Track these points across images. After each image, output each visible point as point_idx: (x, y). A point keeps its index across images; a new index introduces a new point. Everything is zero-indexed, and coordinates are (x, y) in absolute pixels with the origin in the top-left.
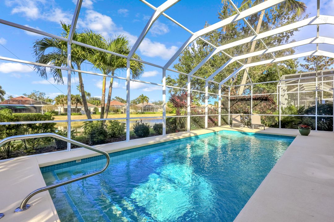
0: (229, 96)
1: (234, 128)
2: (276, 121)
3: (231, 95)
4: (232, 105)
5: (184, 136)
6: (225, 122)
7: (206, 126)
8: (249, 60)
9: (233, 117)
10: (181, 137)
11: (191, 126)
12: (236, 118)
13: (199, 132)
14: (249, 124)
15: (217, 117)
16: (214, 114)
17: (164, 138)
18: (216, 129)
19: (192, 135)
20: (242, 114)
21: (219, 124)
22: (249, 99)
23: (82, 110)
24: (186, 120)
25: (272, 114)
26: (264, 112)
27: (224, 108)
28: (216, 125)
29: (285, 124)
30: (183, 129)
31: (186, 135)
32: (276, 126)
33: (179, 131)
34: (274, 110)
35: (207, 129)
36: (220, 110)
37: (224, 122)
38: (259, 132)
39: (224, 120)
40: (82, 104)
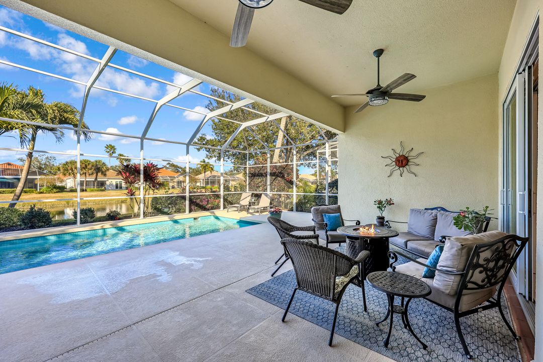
23: (108, 184)
40: (105, 175)
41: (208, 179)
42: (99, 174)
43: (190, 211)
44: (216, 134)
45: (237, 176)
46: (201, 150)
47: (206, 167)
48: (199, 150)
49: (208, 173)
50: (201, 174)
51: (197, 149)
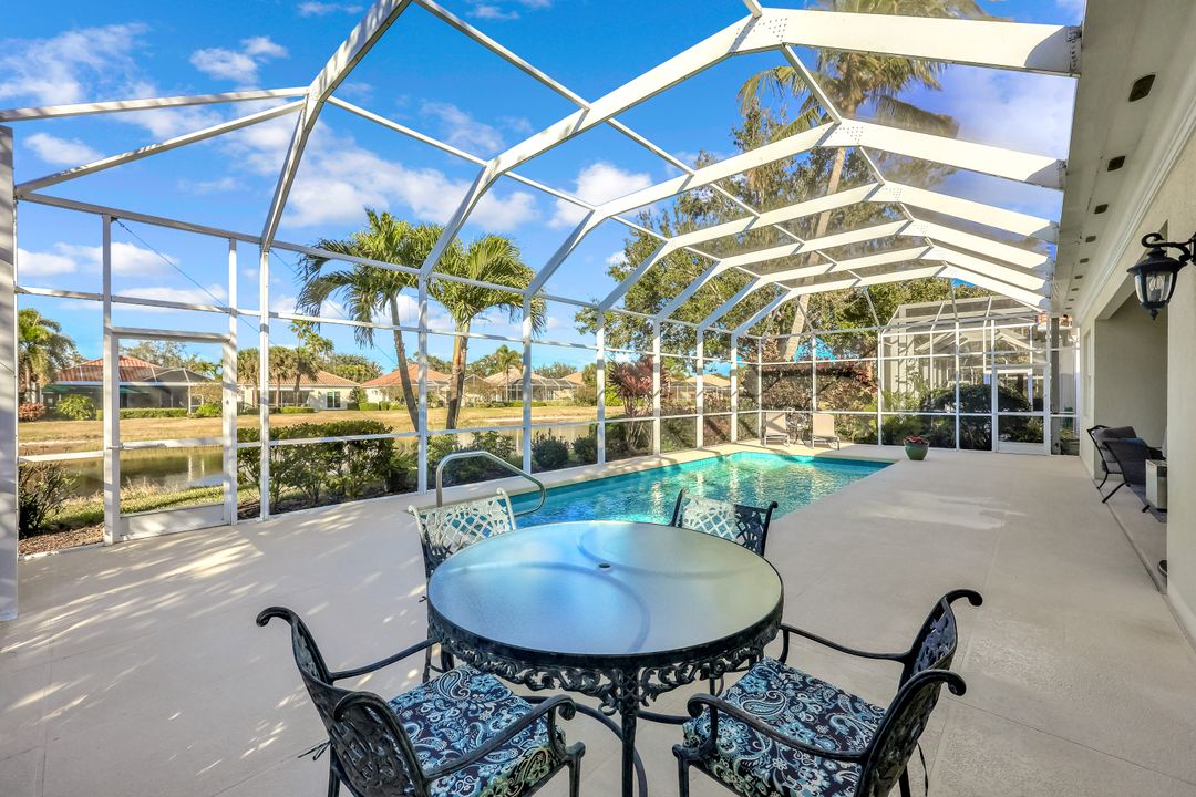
0: (760, 362)
1: (768, 446)
2: (871, 427)
3: (764, 360)
4: (768, 387)
5: (645, 466)
6: (748, 431)
7: (700, 441)
8: (814, 258)
9: (769, 418)
10: (640, 468)
11: (662, 442)
12: (775, 422)
13: (682, 457)
14: (806, 436)
15: (727, 419)
16: (721, 411)
17: (604, 471)
18: (724, 449)
19: (666, 463)
20: (793, 410)
21: (734, 437)
22: (808, 373)
23: (313, 397)
24: (651, 428)
25: (862, 410)
26: (845, 406)
27: (748, 395)
28: (725, 439)
29: (892, 435)
30: (642, 450)
31: (653, 463)
32: (870, 440)
33: (634, 455)
34: (868, 399)
35: (701, 449)
36: (734, 401)
37: (745, 432)
38: (823, 453)
39: (745, 424)
40: (315, 379)
42: (304, 377)
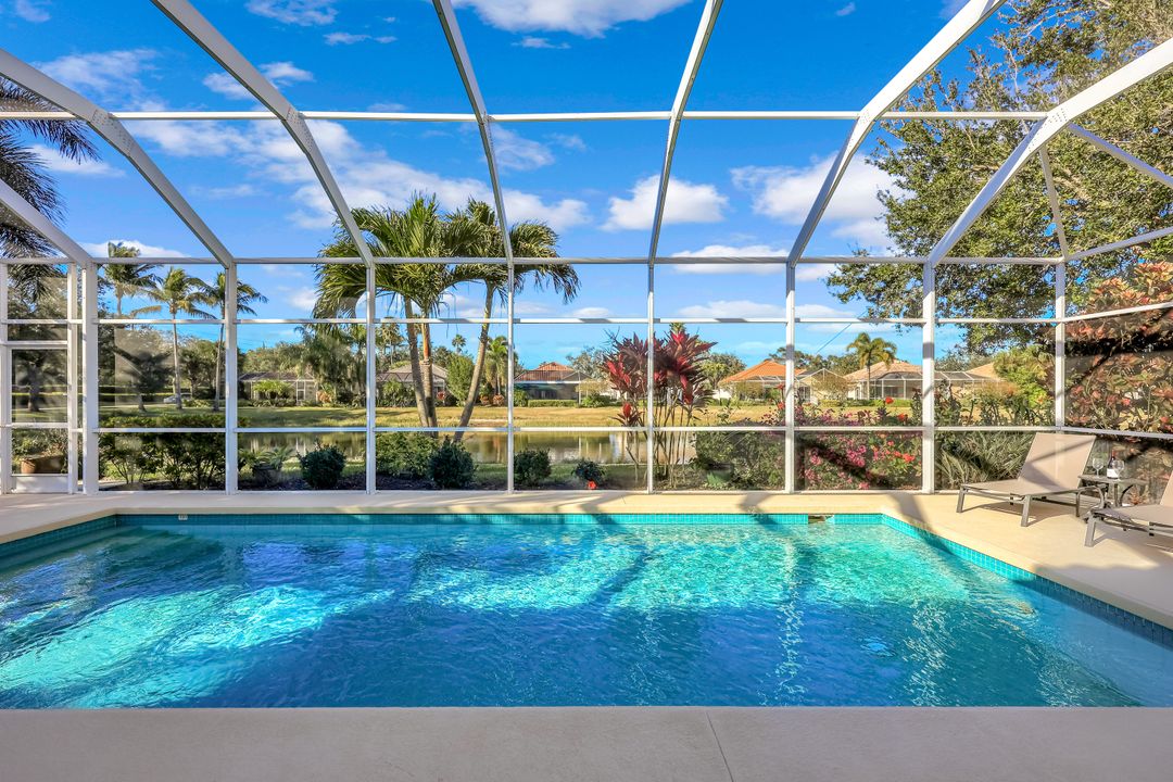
4: (1082, 374)
41: (878, 382)
43: (801, 484)
44: (901, 241)
45: (973, 371)
46: (853, 301)
47: (870, 350)
48: (844, 298)
49: (880, 367)
50: (859, 368)
51: (840, 296)
